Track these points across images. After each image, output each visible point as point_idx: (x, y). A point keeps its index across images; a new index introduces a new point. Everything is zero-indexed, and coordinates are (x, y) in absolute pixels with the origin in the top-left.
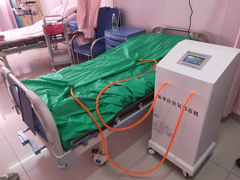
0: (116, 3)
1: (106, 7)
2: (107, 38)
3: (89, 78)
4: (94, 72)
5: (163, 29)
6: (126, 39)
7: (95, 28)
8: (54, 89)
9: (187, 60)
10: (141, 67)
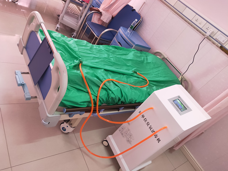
0: (142, 10)
1: (132, 7)
2: (119, 33)
3: (96, 62)
4: (101, 60)
5: (163, 57)
6: (134, 46)
7: (113, 16)
8: (66, 54)
9: (176, 102)
10: (136, 78)
